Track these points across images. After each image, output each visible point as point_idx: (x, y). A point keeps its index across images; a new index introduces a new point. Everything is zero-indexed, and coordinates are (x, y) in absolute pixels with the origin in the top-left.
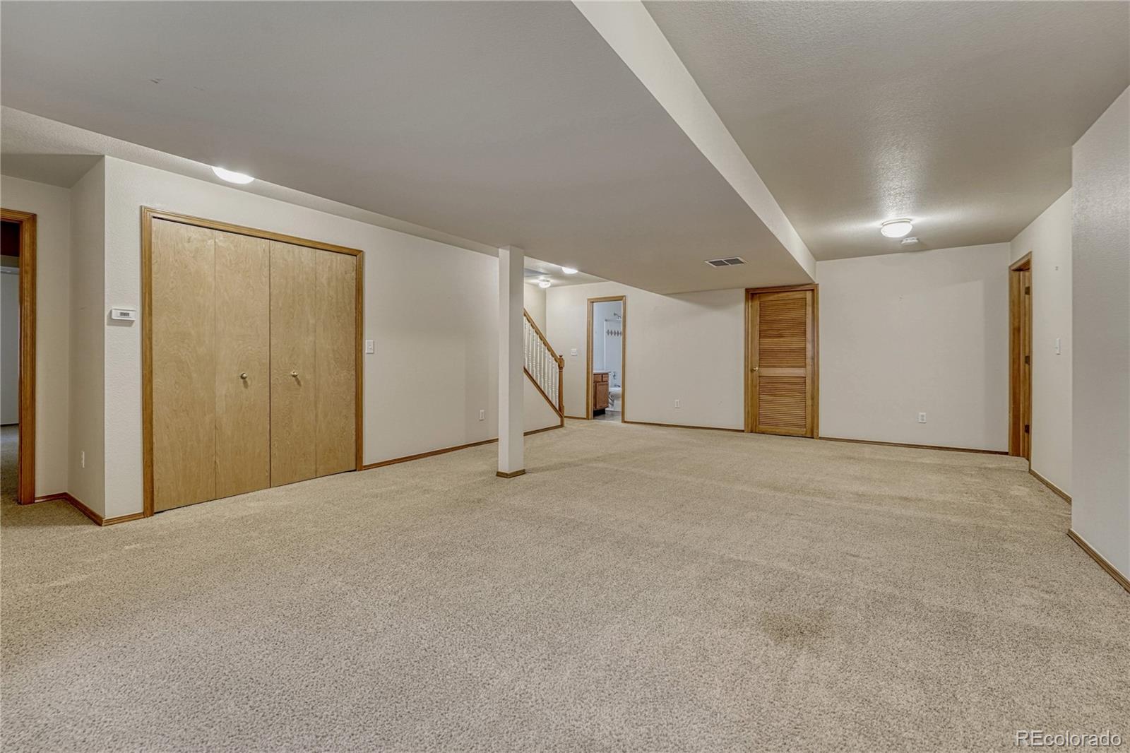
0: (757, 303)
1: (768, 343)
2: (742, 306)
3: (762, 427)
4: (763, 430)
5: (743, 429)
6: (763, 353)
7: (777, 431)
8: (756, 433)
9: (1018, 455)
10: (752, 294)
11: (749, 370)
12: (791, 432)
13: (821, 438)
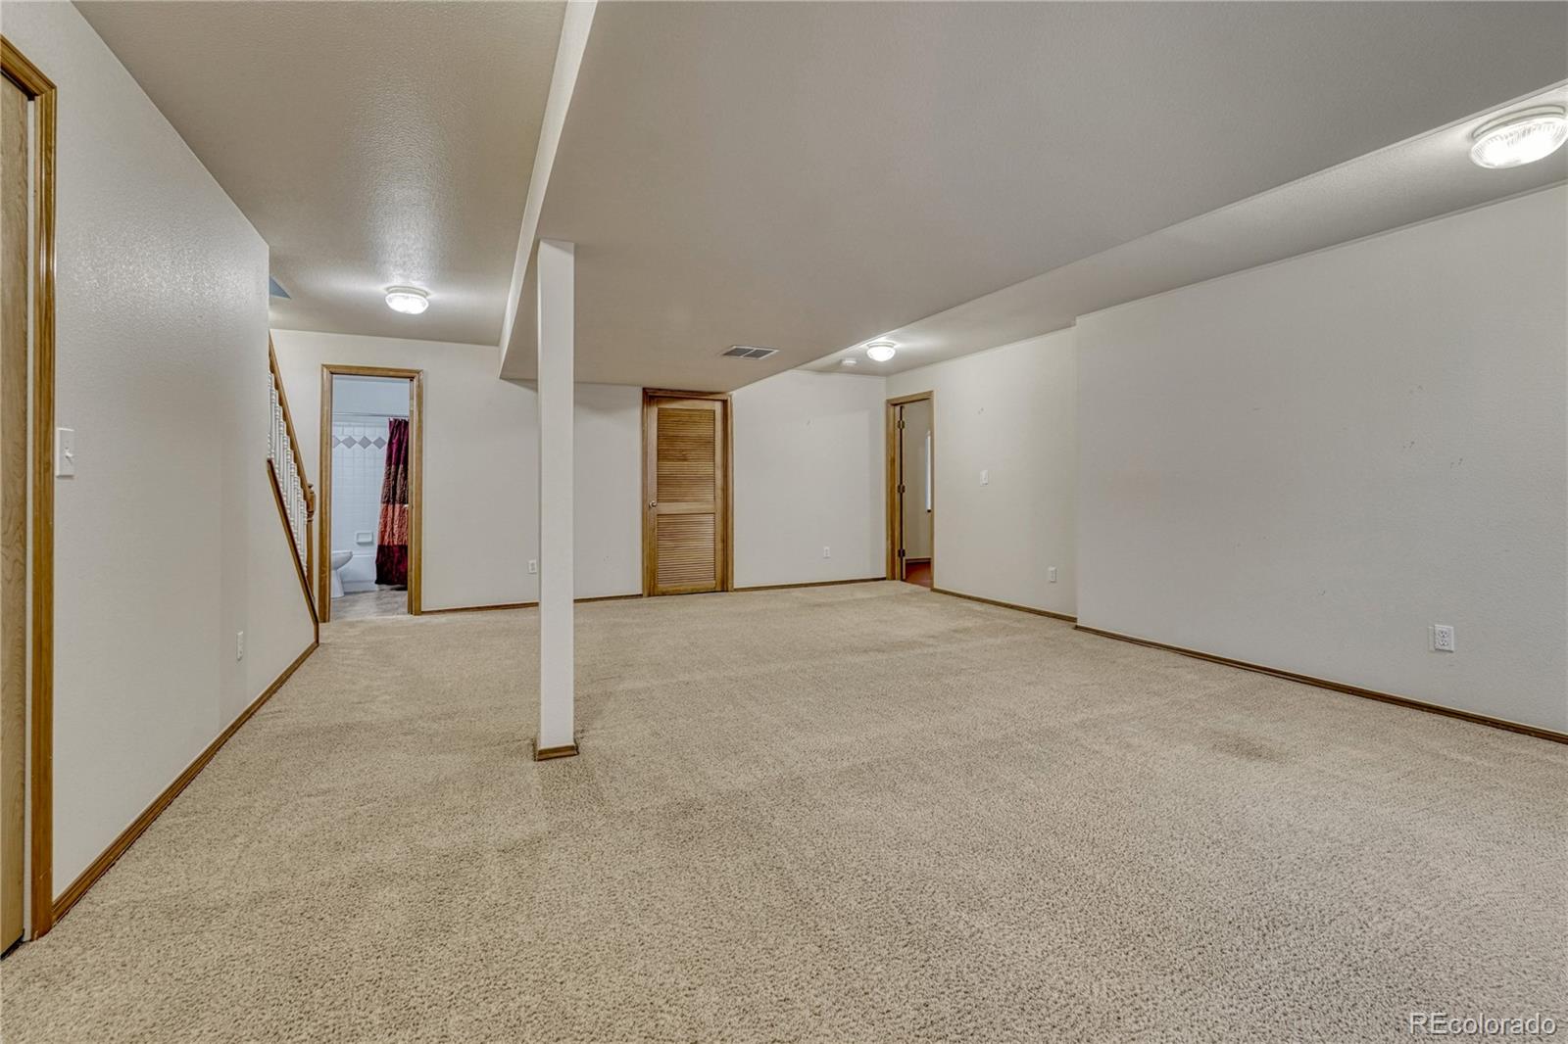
0: (654, 411)
1: (670, 466)
2: (637, 412)
3: (661, 586)
4: (664, 590)
5: (640, 593)
6: (662, 481)
7: (681, 588)
8: (654, 596)
9: (894, 579)
10: (650, 396)
11: (646, 507)
12: (698, 587)
13: (736, 590)
